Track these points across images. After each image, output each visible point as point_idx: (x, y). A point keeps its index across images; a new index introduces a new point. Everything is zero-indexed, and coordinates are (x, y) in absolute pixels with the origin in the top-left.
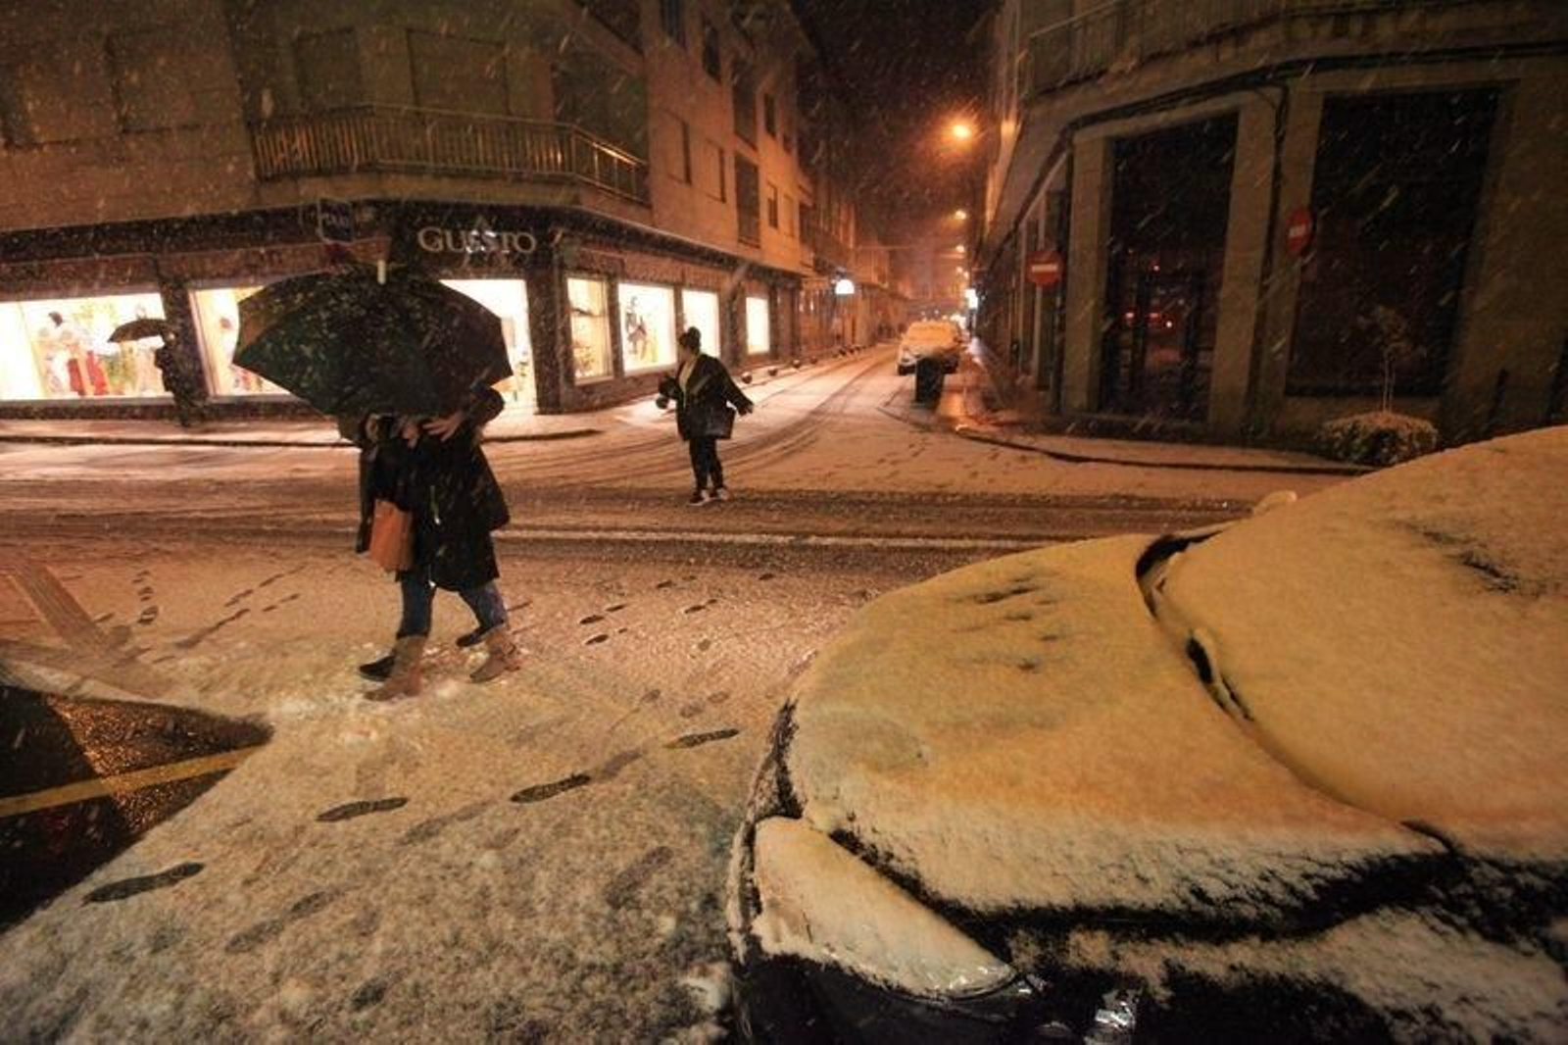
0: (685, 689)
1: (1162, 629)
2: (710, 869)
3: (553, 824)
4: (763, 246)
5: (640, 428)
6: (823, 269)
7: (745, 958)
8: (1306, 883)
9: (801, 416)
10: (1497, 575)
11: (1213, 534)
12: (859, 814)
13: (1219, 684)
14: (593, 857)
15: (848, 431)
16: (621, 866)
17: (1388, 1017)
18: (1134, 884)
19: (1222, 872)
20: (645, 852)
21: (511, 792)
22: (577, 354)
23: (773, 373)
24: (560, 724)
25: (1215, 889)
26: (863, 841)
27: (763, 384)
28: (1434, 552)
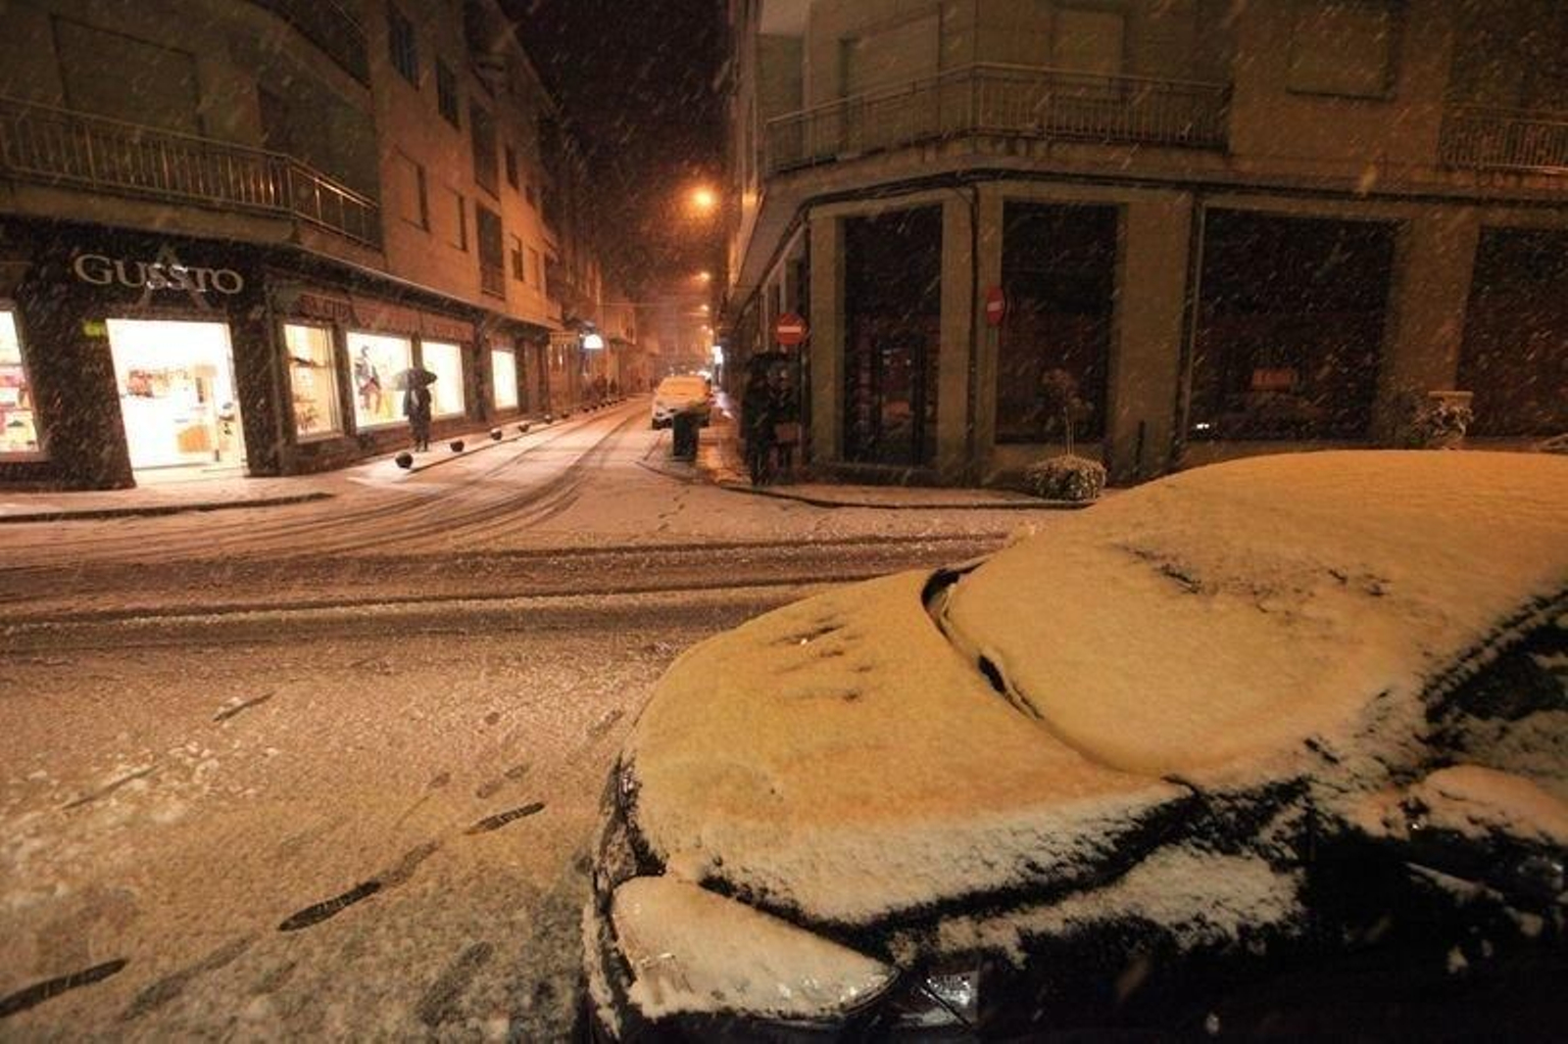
0: (477, 767)
1: (958, 650)
2: (538, 956)
3: (342, 945)
4: (509, 298)
5: (380, 491)
6: (571, 324)
7: (621, 1031)
8: (1108, 839)
9: (560, 473)
10: (1185, 580)
11: (979, 565)
12: (725, 857)
13: (1011, 691)
14: (397, 973)
15: (611, 487)
16: (433, 975)
17: (1174, 931)
18: (982, 869)
19: (1047, 844)
20: (459, 954)
21: (281, 918)
22: (299, 409)
23: (524, 429)
24: (333, 828)
25: (1044, 860)
26: (734, 882)
27: (515, 440)
28: (1144, 567)
